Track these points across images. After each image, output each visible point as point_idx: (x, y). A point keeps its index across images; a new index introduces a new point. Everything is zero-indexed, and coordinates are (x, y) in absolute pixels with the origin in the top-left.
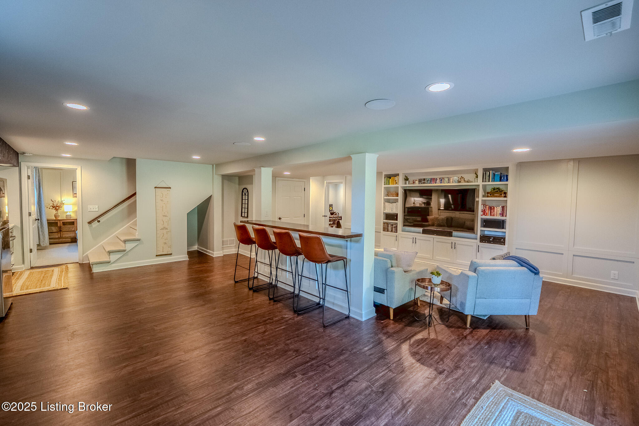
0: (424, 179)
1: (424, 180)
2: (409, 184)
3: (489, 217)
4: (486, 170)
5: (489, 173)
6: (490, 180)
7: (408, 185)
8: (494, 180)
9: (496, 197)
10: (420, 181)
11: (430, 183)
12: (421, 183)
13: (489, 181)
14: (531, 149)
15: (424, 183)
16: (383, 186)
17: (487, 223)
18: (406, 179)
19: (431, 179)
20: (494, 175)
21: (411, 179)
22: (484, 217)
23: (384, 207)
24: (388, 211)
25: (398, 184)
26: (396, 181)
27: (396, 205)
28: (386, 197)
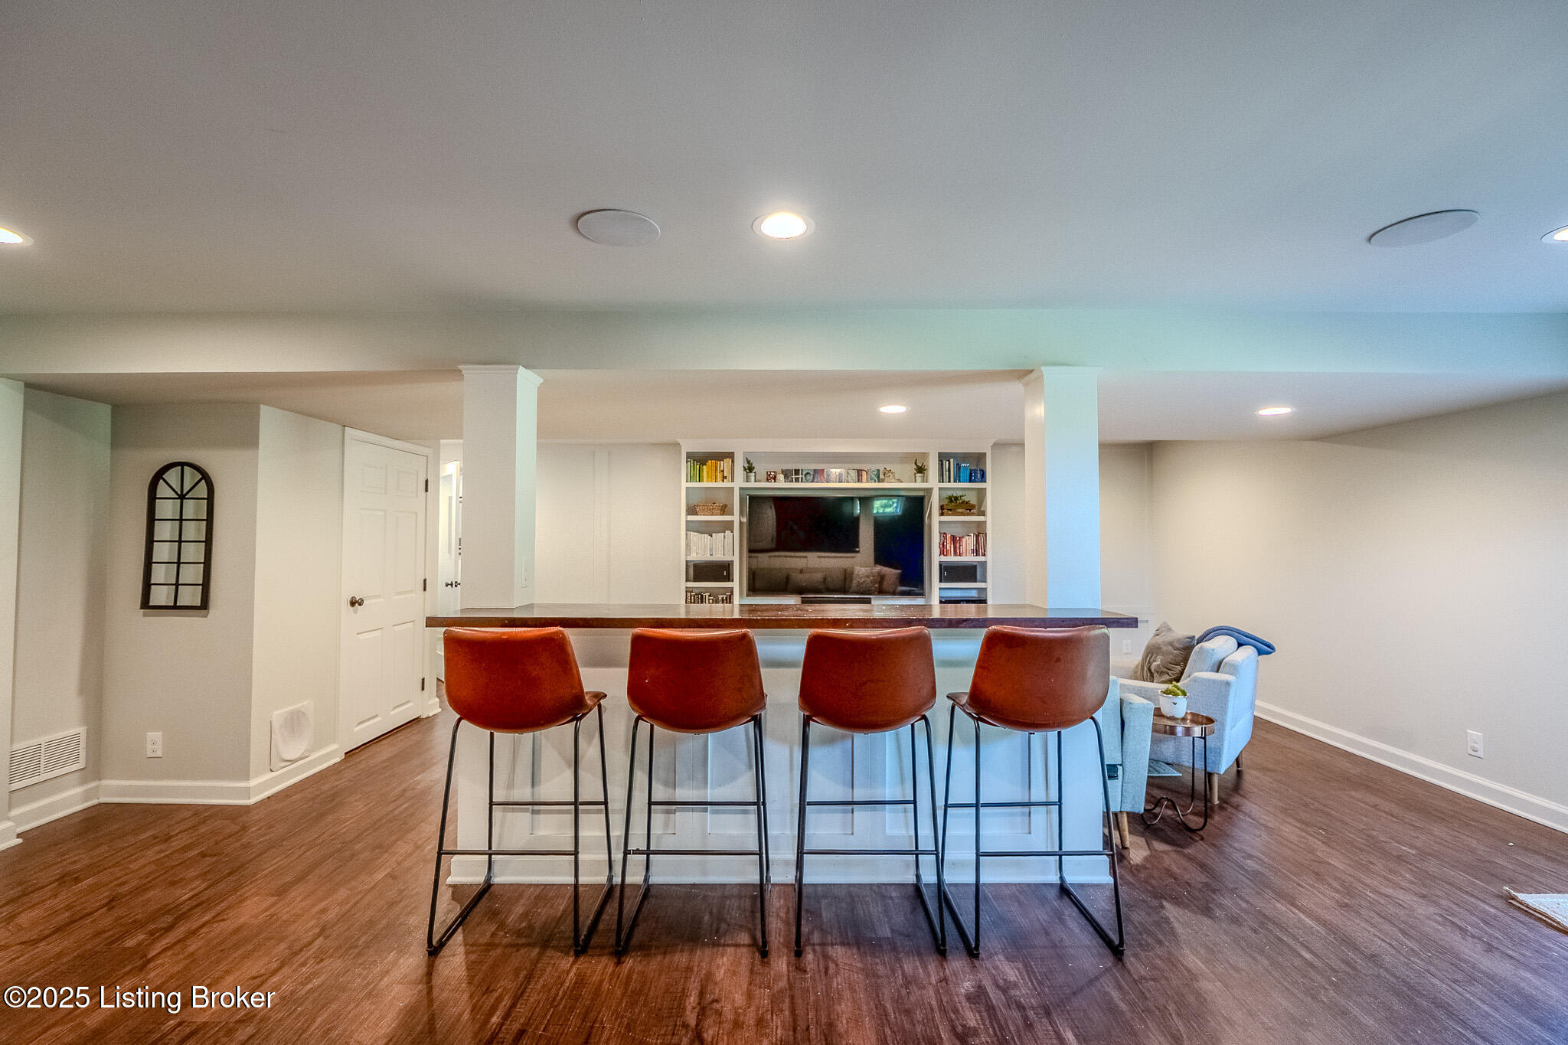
0: (795, 470)
1: (797, 472)
2: (755, 481)
3: (951, 558)
4: (943, 457)
5: (949, 463)
6: (952, 479)
7: (752, 484)
8: (958, 479)
9: (962, 514)
10: (787, 474)
11: (813, 481)
12: (790, 479)
13: (949, 481)
14: (1294, 409)
15: (797, 480)
16: (684, 485)
17: (951, 573)
18: (750, 469)
19: (815, 470)
20: (958, 467)
21: (761, 469)
22: (944, 559)
23: (688, 545)
24: (699, 555)
25: (733, 481)
26: (723, 471)
27: (724, 537)
28: (691, 518)
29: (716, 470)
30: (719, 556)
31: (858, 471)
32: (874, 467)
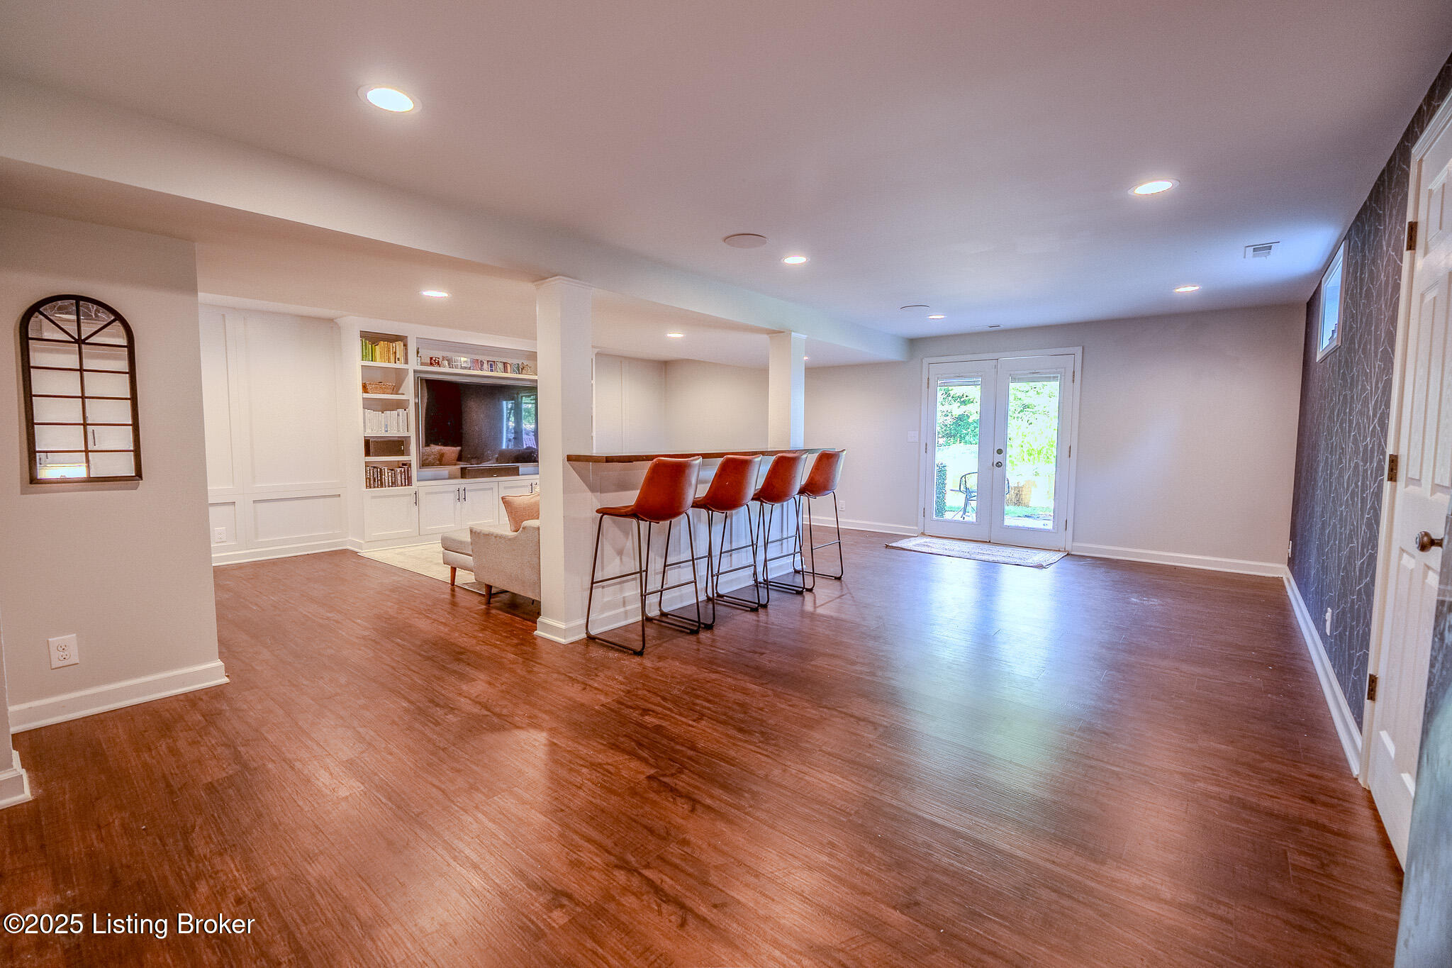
2: (429, 366)
7: (427, 368)
16: (358, 362)
23: (365, 421)
25: (406, 362)
26: (395, 353)
27: (398, 415)
28: (366, 395)
29: (389, 351)
30: (394, 432)
31: (504, 363)
32: (515, 361)
